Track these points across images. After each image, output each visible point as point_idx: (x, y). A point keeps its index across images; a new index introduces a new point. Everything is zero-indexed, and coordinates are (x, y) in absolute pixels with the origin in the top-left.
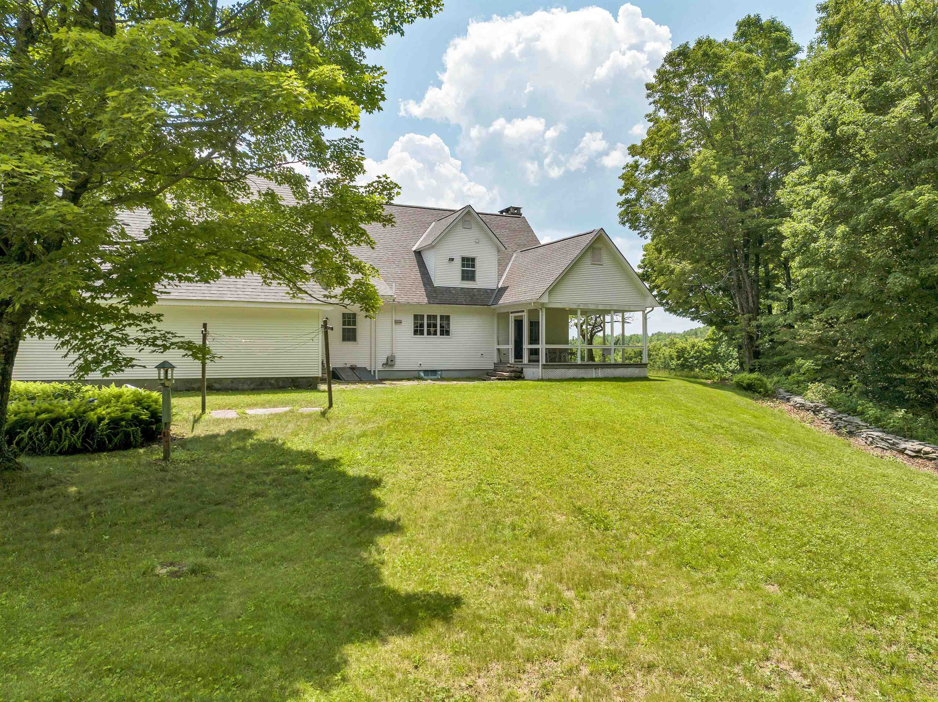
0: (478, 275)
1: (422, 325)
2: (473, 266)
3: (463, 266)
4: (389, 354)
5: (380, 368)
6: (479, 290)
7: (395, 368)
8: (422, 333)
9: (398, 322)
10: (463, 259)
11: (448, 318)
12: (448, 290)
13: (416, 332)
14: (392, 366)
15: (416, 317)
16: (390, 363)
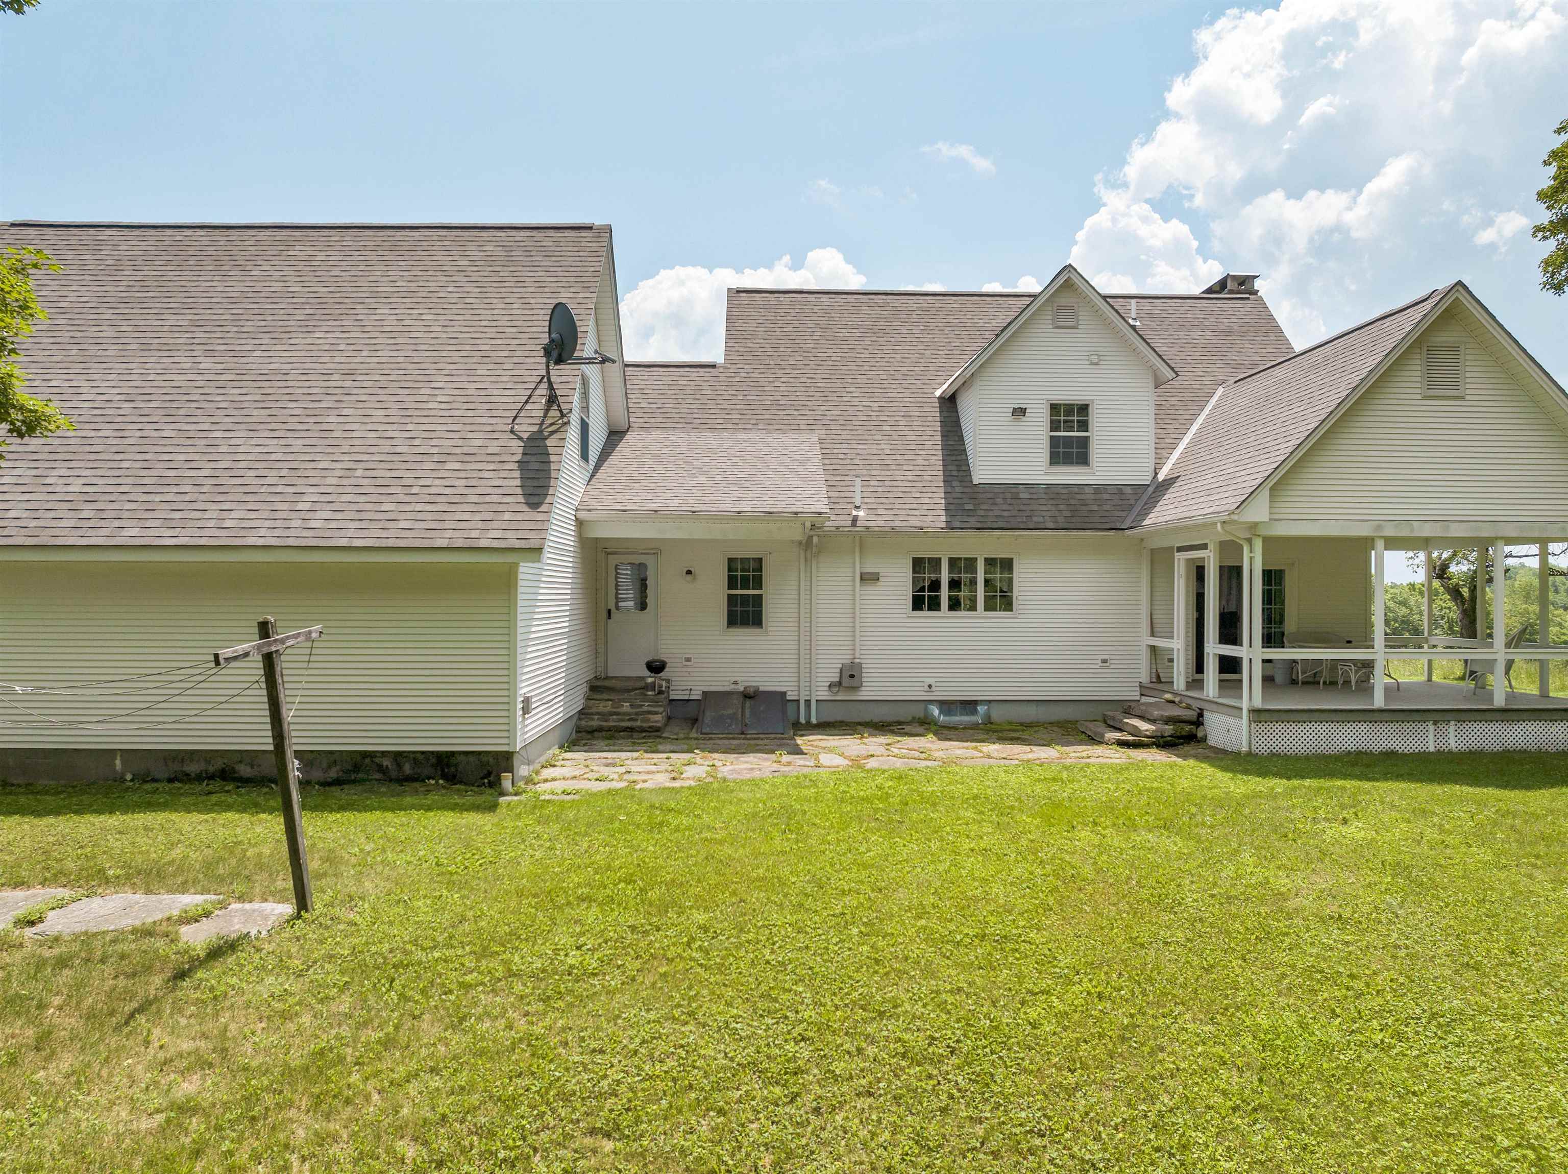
0: (1096, 451)
1: (935, 585)
2: (1084, 426)
3: (1055, 426)
4: (845, 658)
5: (823, 694)
6: (1099, 489)
7: (865, 694)
8: (934, 605)
9: (869, 578)
10: (1054, 408)
11: (1007, 565)
12: (1010, 491)
13: (918, 604)
14: (855, 688)
15: (918, 564)
16: (846, 682)
